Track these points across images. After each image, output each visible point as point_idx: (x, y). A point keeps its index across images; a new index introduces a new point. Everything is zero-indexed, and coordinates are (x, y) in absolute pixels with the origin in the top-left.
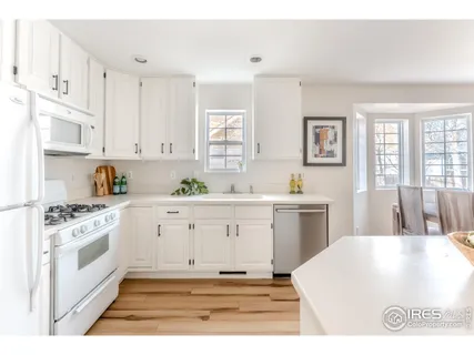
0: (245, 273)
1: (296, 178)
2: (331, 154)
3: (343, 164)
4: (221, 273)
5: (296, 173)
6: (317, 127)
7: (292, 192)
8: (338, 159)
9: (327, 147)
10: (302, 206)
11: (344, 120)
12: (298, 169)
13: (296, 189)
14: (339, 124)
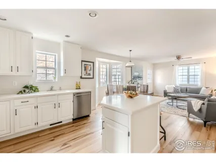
0: (61, 122)
1: (78, 83)
2: (89, 74)
3: (93, 78)
4: (51, 125)
5: (78, 81)
6: (85, 64)
7: (77, 89)
8: (91, 76)
9: (88, 72)
10: (78, 93)
11: (93, 63)
12: (79, 80)
13: (78, 88)
14: (92, 64)
